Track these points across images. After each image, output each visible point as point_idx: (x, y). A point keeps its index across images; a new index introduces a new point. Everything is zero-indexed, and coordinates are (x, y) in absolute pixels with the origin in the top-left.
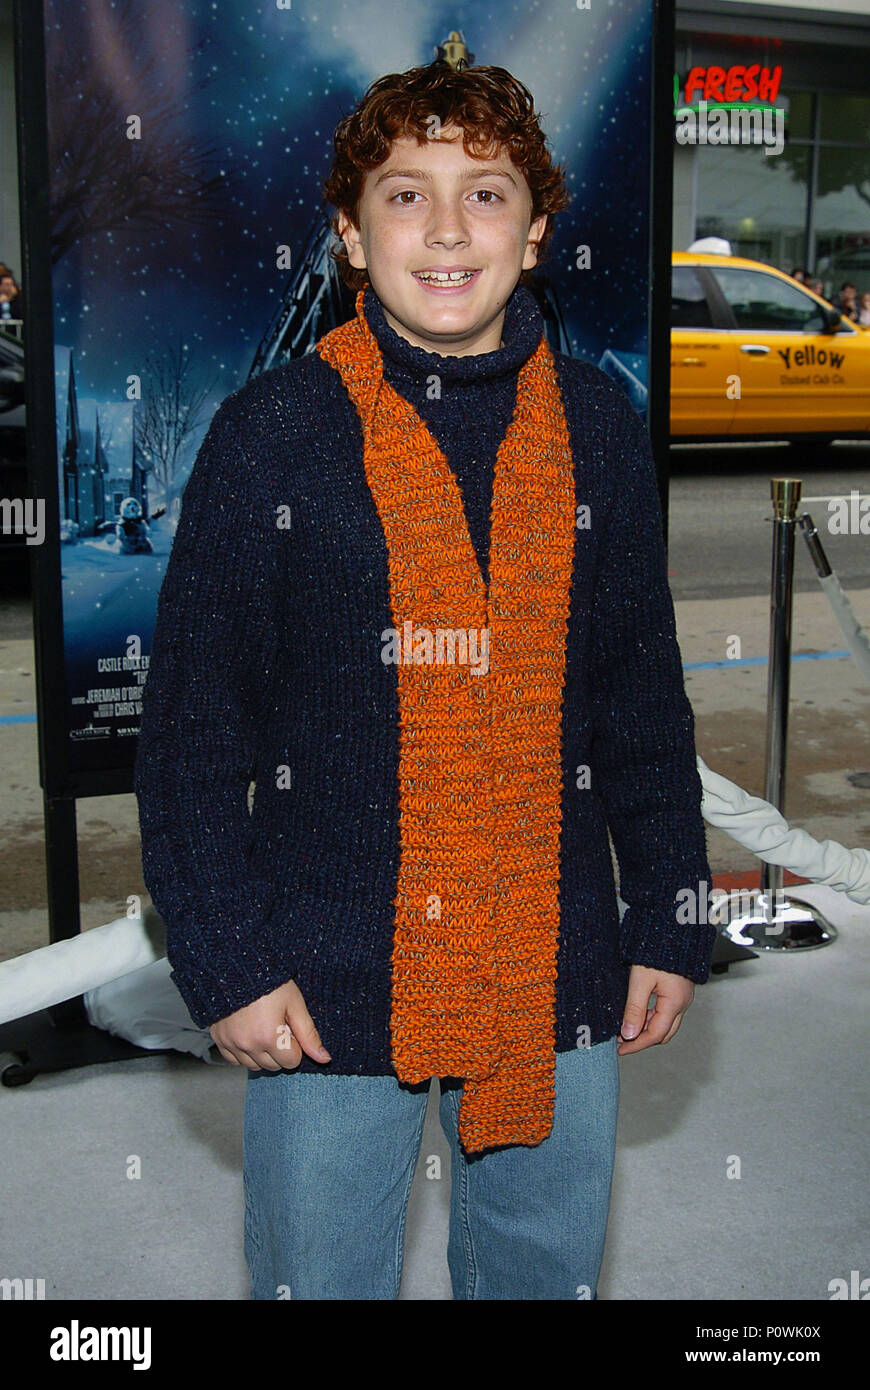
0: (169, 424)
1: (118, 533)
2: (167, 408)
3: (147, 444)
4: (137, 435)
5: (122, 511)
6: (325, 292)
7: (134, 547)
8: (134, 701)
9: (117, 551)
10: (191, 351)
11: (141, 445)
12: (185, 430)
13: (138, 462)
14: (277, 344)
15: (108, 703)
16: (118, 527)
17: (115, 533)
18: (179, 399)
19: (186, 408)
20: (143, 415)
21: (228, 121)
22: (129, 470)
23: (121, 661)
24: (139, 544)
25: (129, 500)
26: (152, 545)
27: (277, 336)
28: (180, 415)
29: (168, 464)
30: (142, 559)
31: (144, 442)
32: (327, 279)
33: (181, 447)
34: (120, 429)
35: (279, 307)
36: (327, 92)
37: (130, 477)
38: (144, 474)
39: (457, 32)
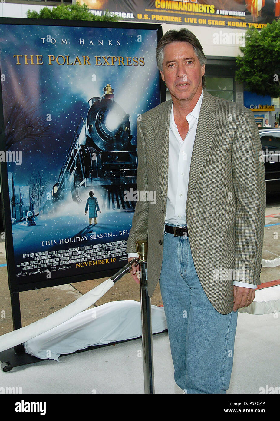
0: (39, 191)
1: (27, 221)
2: (38, 187)
3: (33, 197)
4: (30, 194)
5: (27, 215)
6: (78, 153)
7: (31, 224)
8: (33, 265)
9: (27, 225)
10: (44, 171)
11: (32, 197)
12: (43, 192)
13: (31, 201)
14: (66, 168)
15: (26, 266)
16: (26, 219)
17: (26, 221)
18: (41, 184)
19: (43, 186)
20: (32, 189)
21: (50, 111)
22: (29, 204)
23: (29, 255)
24: (32, 223)
25: (29, 212)
26: (36, 223)
27: (66, 166)
28: (41, 188)
29: (39, 202)
30: (33, 227)
31: (32, 196)
32: (78, 150)
33: (42, 197)
34: (26, 193)
35: (66, 158)
36: (76, 102)
37: (29, 205)
38: (33, 205)
39: (109, 84)
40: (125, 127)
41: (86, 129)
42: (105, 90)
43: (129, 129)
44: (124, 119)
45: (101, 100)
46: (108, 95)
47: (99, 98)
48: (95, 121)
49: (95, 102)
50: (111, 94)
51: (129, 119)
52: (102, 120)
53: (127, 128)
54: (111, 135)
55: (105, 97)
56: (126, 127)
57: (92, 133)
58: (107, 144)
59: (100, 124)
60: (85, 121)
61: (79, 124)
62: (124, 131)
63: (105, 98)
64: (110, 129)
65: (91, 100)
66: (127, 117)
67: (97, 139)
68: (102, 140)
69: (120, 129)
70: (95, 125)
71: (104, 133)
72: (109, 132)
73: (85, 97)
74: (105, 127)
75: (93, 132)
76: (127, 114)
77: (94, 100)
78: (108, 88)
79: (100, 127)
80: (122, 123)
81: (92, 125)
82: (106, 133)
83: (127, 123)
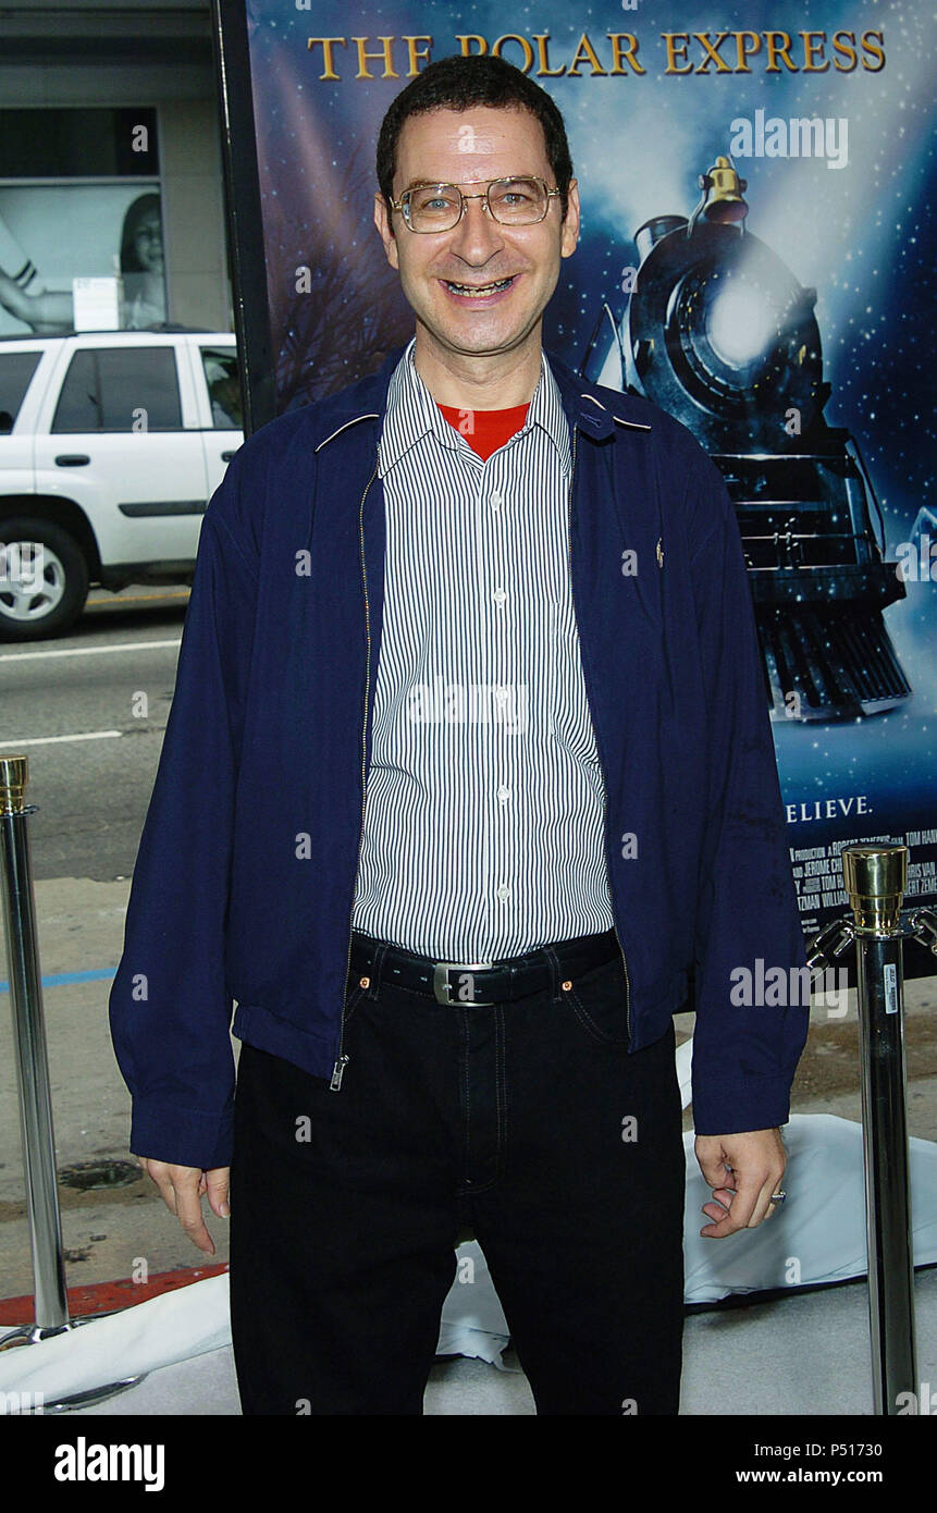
39: (722, 155)
40: (799, 348)
41: (623, 359)
42: (709, 183)
43: (813, 356)
44: (791, 313)
45: (690, 229)
46: (720, 208)
47: (681, 220)
48: (665, 323)
49: (664, 236)
50: (734, 202)
51: (815, 310)
52: (696, 317)
53: (808, 352)
54: (736, 384)
55: (706, 214)
56: (804, 348)
57: (651, 377)
58: (718, 426)
59: (688, 337)
60: (618, 322)
61: (596, 336)
62: (793, 367)
63: (705, 220)
64: (732, 361)
65: (647, 230)
66: (808, 302)
67: (675, 404)
68: (695, 407)
69: (777, 355)
70: (663, 342)
71: (705, 373)
72: (725, 371)
73: (619, 218)
74: (706, 348)
75: (656, 371)
76: (808, 290)
77: (660, 229)
78: (720, 176)
79: (687, 351)
80: (783, 329)
81: (652, 341)
82: (711, 374)
83: (806, 328)
